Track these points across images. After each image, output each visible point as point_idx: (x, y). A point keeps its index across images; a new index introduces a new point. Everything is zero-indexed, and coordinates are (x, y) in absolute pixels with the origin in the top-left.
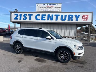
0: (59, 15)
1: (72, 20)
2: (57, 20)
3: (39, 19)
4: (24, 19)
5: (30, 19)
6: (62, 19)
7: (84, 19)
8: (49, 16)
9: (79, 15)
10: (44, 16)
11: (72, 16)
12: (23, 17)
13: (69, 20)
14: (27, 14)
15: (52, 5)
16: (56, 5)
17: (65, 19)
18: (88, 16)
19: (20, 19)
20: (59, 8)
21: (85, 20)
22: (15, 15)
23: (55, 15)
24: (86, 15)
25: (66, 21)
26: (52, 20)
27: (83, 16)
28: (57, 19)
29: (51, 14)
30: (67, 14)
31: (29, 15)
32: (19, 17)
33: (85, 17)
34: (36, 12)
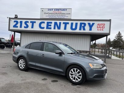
0: (68, 23)
1: (84, 29)
2: (66, 29)
3: (43, 28)
4: (25, 27)
5: (32, 27)
6: (72, 28)
7: (99, 29)
8: (56, 23)
9: (93, 24)
10: (49, 24)
11: (85, 24)
12: (24, 25)
13: (80, 29)
14: (29, 21)
15: (59, 11)
16: (65, 10)
17: (76, 28)
18: (104, 25)
19: (21, 27)
20: (68, 14)
22: (15, 21)
23: (64, 23)
24: (102, 24)
25: (78, 31)
26: (60, 29)
27: (98, 25)
29: (58, 22)
30: (79, 22)
31: (31, 22)
32: (19, 25)
33: (100, 26)
34: (40, 19)
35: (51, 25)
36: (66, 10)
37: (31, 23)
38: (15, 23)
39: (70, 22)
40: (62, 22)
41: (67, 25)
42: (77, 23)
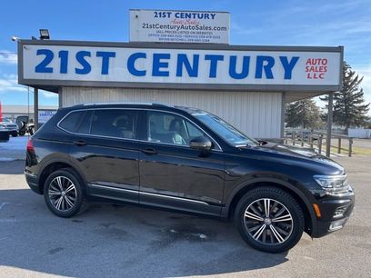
0: (221, 58)
1: (270, 76)
3: (143, 73)
4: (78, 71)
5: (105, 71)
6: (232, 73)
7: (312, 74)
8: (182, 59)
9: (295, 60)
10: (162, 61)
11: (271, 61)
12: (73, 64)
13: (258, 75)
14: (93, 50)
15: (192, 19)
16: (210, 17)
17: (245, 73)
18: (324, 62)
19: (64, 69)
20: (219, 29)
21: (315, 77)
23: (207, 57)
24: (320, 60)
25: (251, 80)
26: (196, 76)
27: (309, 61)
28: (213, 73)
29: (190, 54)
30: (253, 55)
31: (99, 54)
32: (55, 64)
34: (130, 43)
35: (166, 65)
36: (213, 16)
37: (101, 59)
38: (43, 57)
39: (227, 54)
40: (202, 53)
41: (219, 62)
42: (249, 57)
